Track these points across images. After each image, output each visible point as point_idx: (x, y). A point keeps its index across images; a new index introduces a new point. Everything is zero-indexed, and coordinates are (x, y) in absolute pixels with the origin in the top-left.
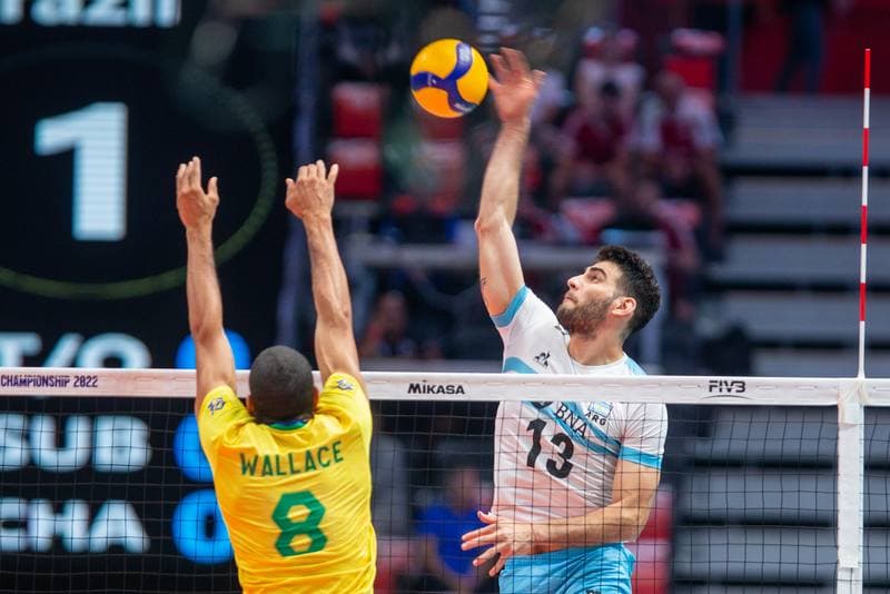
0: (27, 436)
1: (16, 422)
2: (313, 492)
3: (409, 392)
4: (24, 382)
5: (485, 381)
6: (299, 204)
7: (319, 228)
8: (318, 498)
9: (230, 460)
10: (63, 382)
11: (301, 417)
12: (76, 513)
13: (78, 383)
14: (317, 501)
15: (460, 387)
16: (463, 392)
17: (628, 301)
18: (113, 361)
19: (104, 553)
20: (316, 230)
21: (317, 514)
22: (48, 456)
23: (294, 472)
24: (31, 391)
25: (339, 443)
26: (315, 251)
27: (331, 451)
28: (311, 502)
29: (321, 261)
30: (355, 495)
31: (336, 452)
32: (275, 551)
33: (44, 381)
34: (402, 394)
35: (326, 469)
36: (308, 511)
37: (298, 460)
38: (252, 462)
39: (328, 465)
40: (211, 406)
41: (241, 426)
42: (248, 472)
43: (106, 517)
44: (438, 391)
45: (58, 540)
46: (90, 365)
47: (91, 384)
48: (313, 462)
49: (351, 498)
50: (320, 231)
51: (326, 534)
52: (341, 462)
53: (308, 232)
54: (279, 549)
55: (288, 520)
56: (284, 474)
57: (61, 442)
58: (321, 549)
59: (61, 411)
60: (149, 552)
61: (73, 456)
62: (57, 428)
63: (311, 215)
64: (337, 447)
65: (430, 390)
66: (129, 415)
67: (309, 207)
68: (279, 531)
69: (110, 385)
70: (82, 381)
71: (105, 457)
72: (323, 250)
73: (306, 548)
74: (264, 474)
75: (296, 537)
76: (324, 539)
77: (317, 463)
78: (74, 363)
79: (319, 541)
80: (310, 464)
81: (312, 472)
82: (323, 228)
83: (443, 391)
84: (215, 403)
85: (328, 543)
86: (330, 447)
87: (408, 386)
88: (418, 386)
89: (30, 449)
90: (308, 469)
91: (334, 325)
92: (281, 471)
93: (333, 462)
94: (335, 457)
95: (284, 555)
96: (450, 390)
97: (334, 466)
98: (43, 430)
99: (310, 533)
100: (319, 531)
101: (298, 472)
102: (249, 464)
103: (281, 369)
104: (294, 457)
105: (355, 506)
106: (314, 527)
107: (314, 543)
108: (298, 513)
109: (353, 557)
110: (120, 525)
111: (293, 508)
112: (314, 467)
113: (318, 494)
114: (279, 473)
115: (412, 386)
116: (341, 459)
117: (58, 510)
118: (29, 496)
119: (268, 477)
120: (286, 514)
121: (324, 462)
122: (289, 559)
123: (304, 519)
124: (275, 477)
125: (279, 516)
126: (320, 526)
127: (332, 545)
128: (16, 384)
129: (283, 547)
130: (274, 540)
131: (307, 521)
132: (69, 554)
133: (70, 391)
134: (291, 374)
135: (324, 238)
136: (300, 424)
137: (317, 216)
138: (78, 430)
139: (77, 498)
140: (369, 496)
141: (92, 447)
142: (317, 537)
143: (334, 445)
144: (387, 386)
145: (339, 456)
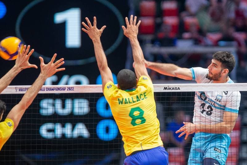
0: (54, 105)
1: (51, 101)
2: (140, 107)
3: (164, 90)
4: (53, 90)
5: (186, 86)
6: (128, 33)
7: (133, 39)
8: (141, 108)
9: (115, 101)
10: (64, 89)
11: (134, 88)
12: (69, 127)
13: (68, 89)
14: (141, 109)
15: (179, 88)
16: (179, 89)
17: (226, 70)
18: (78, 83)
19: (77, 138)
20: (133, 40)
21: (142, 113)
22: (60, 111)
23: (134, 102)
24: (55, 92)
25: (145, 93)
26: (133, 45)
27: (143, 96)
28: (140, 110)
29: (134, 47)
30: (152, 107)
31: (145, 96)
32: (131, 125)
33: (59, 89)
34: (162, 90)
35: (143, 100)
36: (139, 112)
37: (134, 98)
38: (122, 101)
39: (143, 99)
40: (108, 87)
41: (117, 91)
42: (121, 104)
43: (77, 128)
44: (172, 89)
45: (63, 135)
46: (72, 84)
47: (72, 89)
48: (139, 99)
49: (151, 108)
50: (134, 40)
51: (145, 118)
52: (147, 99)
53: (130, 41)
54: (132, 124)
55: (134, 115)
56: (131, 103)
57: (64, 106)
58: (144, 123)
59: (63, 97)
60: (90, 138)
61: (67, 111)
62: (63, 103)
63: (131, 36)
64: (145, 94)
65: (170, 89)
66: (83, 98)
67: (130, 34)
68: (132, 119)
69: (78, 90)
70: (70, 89)
71: (77, 111)
72: (135, 44)
73: (140, 123)
74: (125, 103)
75: (137, 120)
76: (145, 120)
77: (140, 99)
78: (67, 84)
79: (144, 121)
80: (138, 99)
81: (139, 102)
82: (135, 39)
83: (174, 89)
84: (109, 86)
85: (146, 121)
86: (143, 94)
87: (164, 88)
88: (166, 88)
89: (55, 109)
90: (137, 101)
91: (140, 63)
92: (130, 102)
93: (144, 99)
94: (145, 97)
95: (134, 125)
96: (176, 89)
97: (145, 99)
98: (58, 103)
99: (140, 118)
100: (143, 118)
101: (135, 102)
102: (121, 101)
103: (127, 74)
104: (133, 98)
105: (152, 110)
106: (141, 117)
107: (142, 121)
108: (136, 113)
109: (154, 124)
110: (81, 130)
111: (135, 112)
112: (139, 100)
113: (142, 107)
114: (129, 103)
115: (165, 88)
116: (147, 98)
117: (63, 126)
118: (55, 122)
119: (126, 104)
120: (133, 114)
121: (142, 98)
122: (136, 126)
123: (138, 115)
124: (129, 104)
125: (131, 115)
126: (143, 116)
127: (148, 121)
128: (50, 90)
129: (133, 123)
130: (130, 121)
131: (139, 115)
132: (67, 139)
133: (66, 92)
134: (130, 75)
135: (135, 42)
136: (134, 89)
137: (133, 36)
138: (68, 103)
139: (69, 122)
140: (155, 108)
141: (73, 108)
142: (143, 119)
143: (144, 93)
144: (158, 88)
145: (146, 97)
